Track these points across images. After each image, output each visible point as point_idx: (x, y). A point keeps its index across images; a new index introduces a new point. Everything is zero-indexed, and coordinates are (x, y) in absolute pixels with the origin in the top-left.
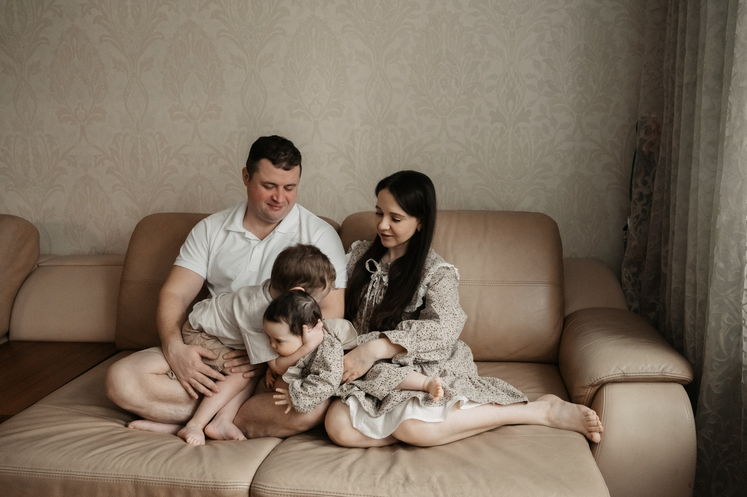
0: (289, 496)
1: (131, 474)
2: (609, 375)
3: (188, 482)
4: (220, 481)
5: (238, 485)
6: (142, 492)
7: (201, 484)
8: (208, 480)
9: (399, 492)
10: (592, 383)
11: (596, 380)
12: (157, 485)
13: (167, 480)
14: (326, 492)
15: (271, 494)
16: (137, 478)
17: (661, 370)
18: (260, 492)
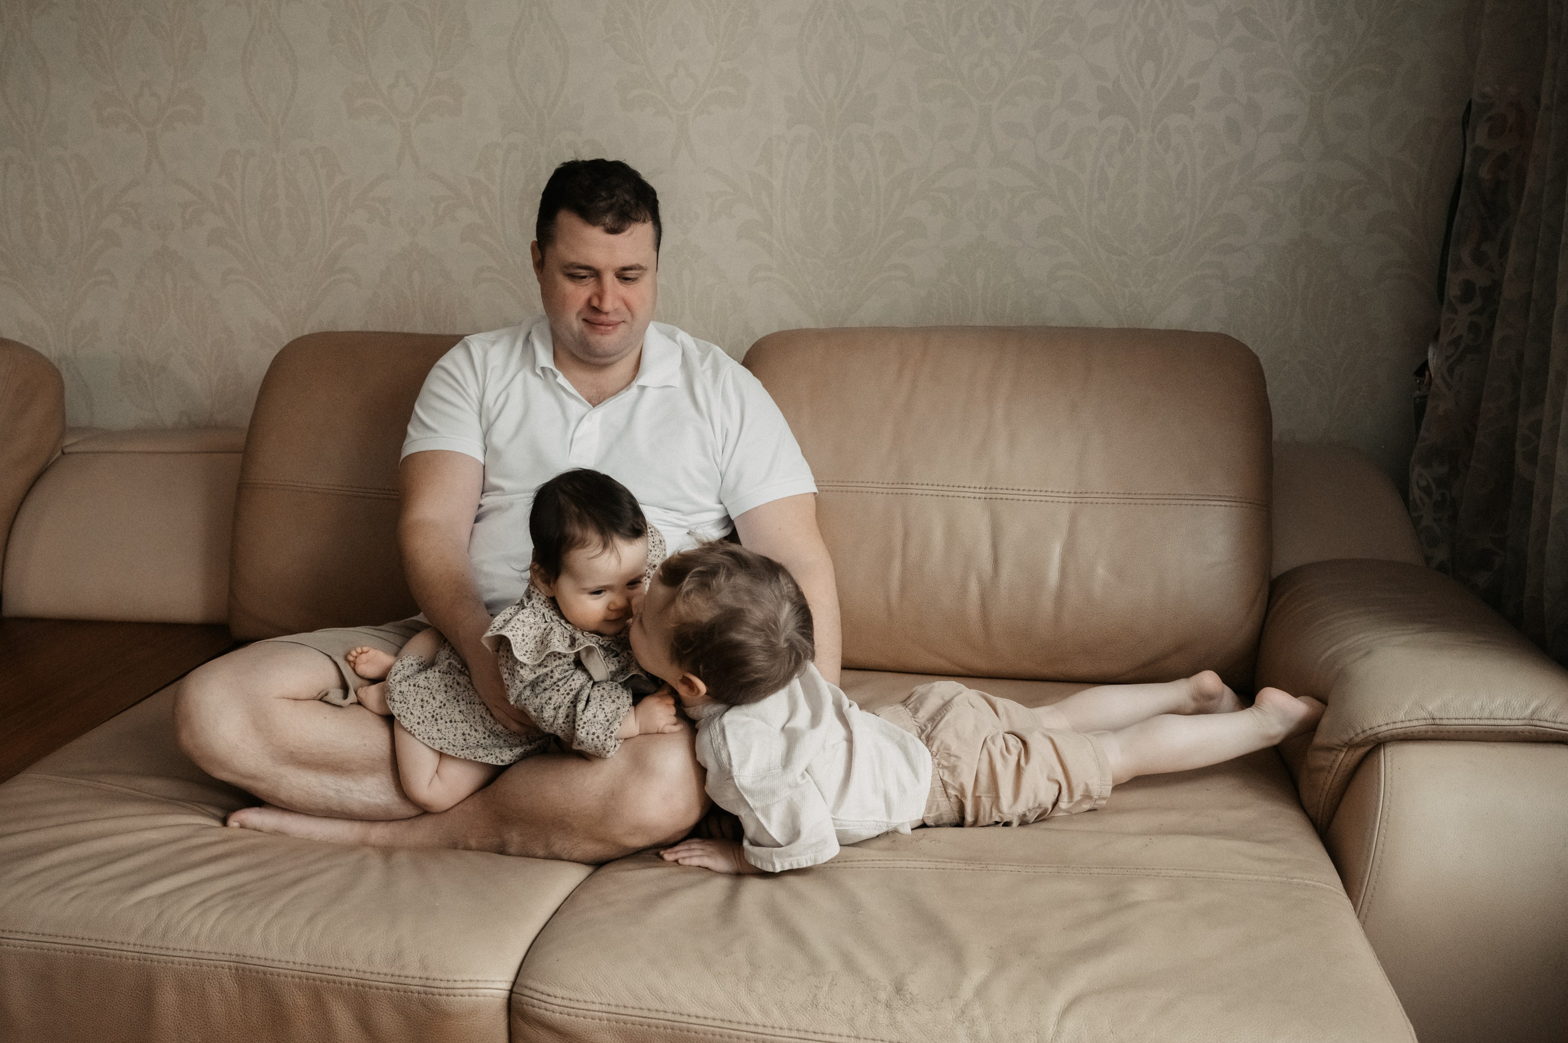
0: (604, 1020)
1: (227, 951)
2: (1394, 721)
3: (361, 975)
4: (441, 976)
5: (481, 988)
6: (254, 993)
7: (393, 981)
8: (411, 974)
9: (879, 1024)
10: (1350, 740)
11: (1359, 731)
12: (290, 979)
13: (312, 969)
14: (697, 1017)
15: (561, 1013)
16: (240, 959)
17: (1528, 712)
18: (533, 1006)
